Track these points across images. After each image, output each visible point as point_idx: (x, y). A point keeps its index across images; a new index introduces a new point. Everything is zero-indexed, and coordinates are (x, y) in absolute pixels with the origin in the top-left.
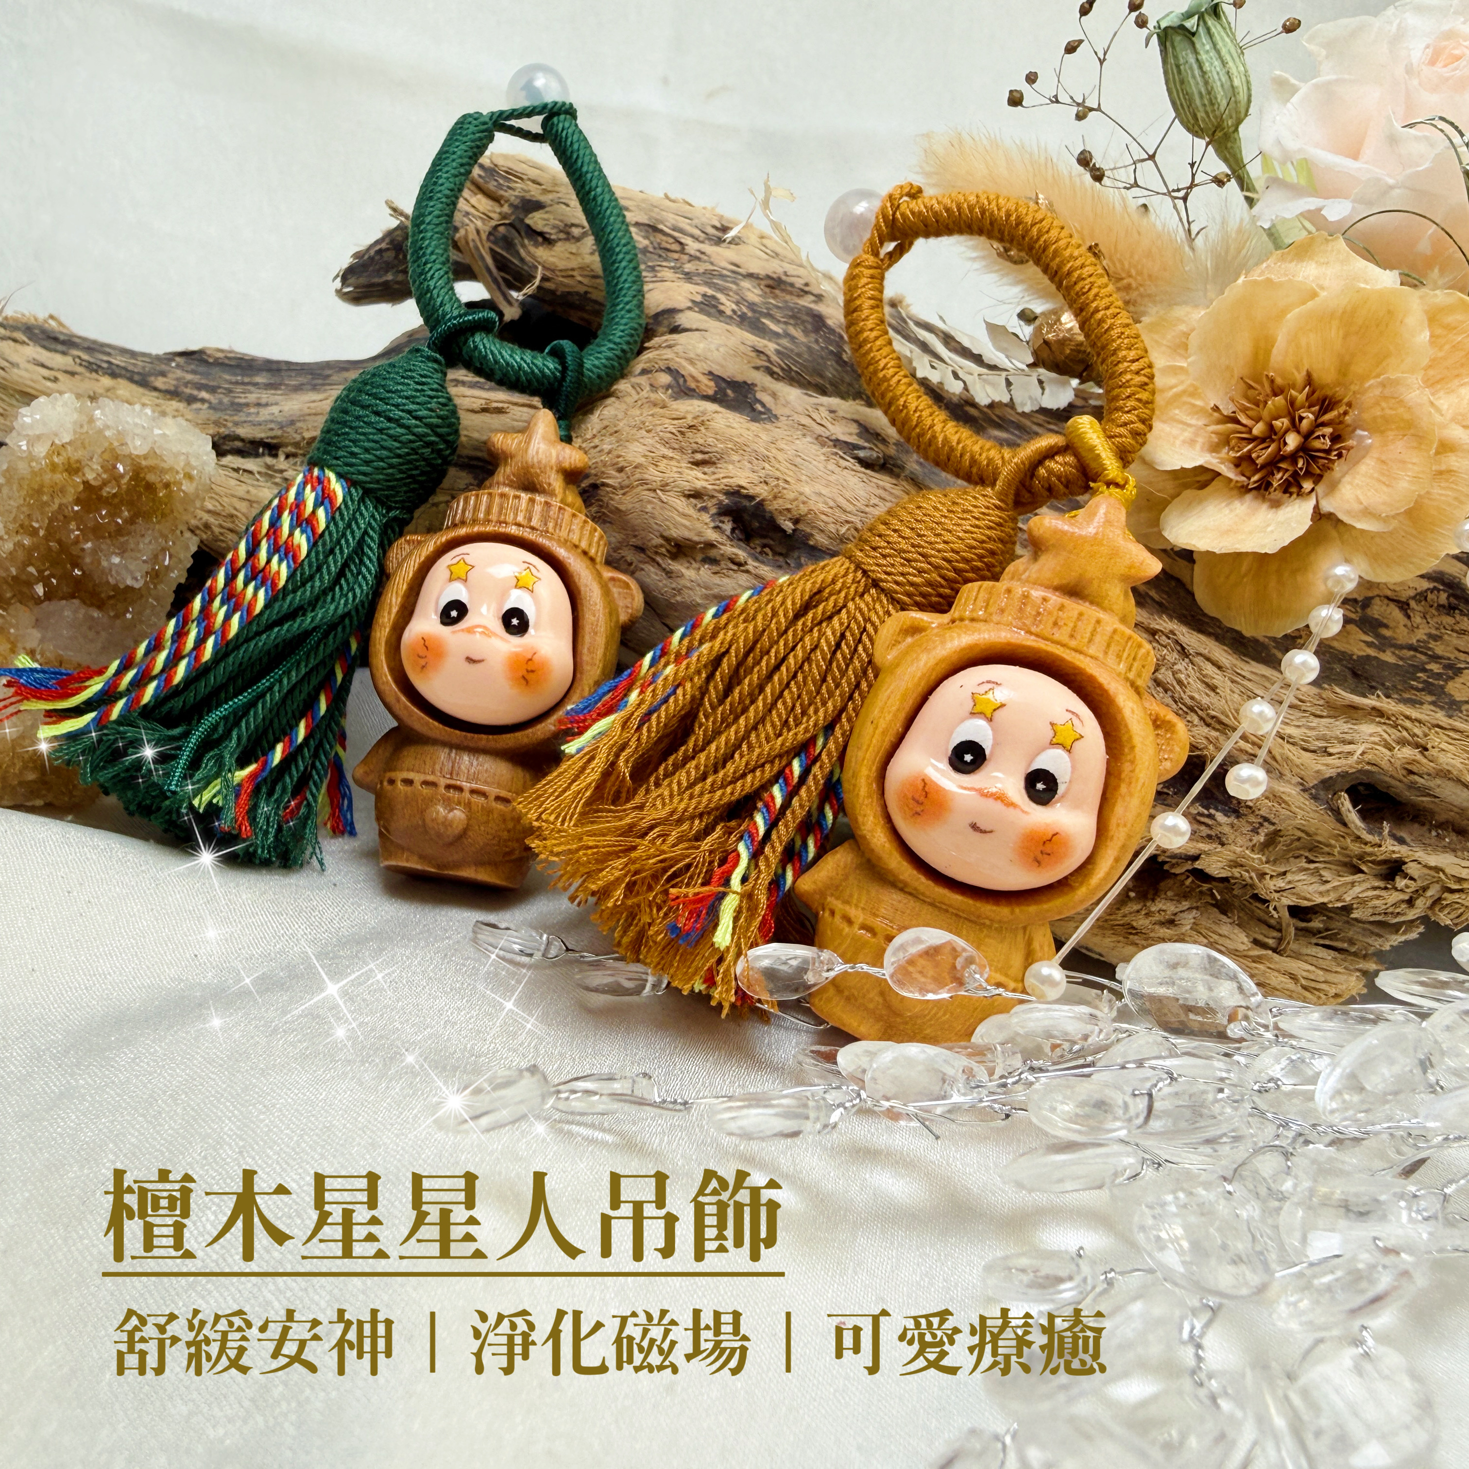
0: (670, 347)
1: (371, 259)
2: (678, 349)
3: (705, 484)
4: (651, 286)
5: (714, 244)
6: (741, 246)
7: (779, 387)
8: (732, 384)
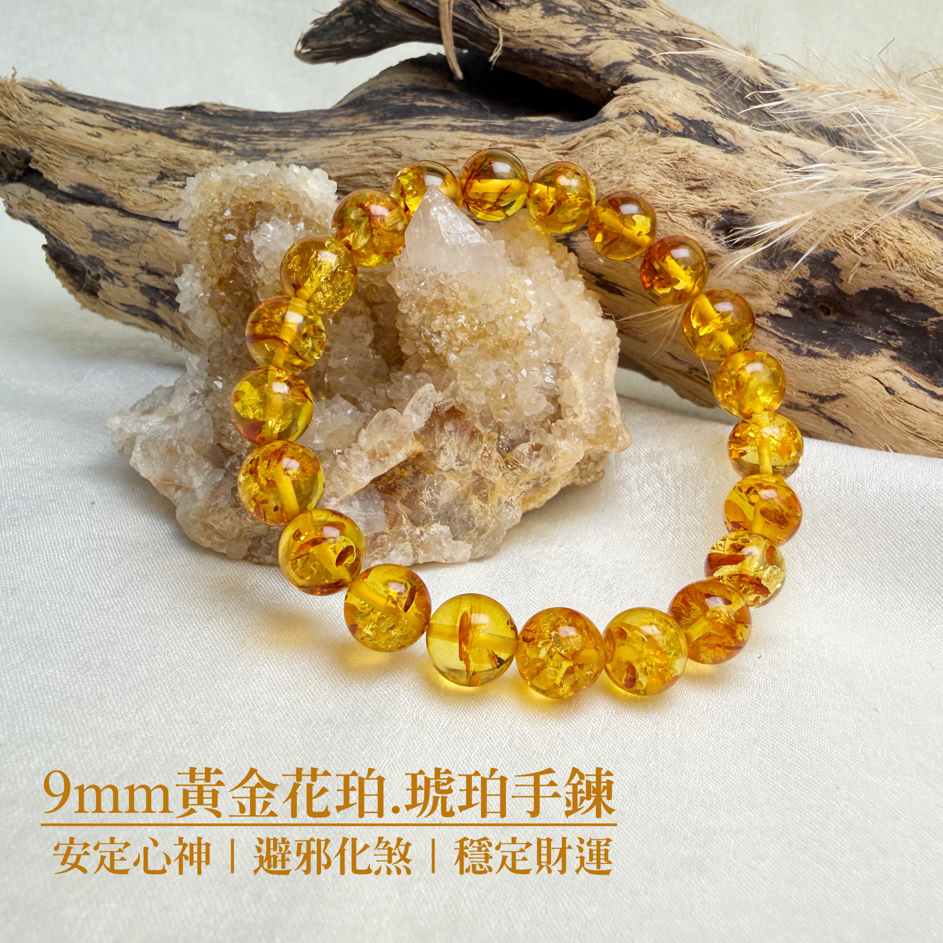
0: (636, 93)
1: (333, 25)
2: (644, 94)
3: (706, 206)
4: (598, 43)
5: (629, 8)
6: (648, 9)
7: (731, 123)
8: (693, 123)
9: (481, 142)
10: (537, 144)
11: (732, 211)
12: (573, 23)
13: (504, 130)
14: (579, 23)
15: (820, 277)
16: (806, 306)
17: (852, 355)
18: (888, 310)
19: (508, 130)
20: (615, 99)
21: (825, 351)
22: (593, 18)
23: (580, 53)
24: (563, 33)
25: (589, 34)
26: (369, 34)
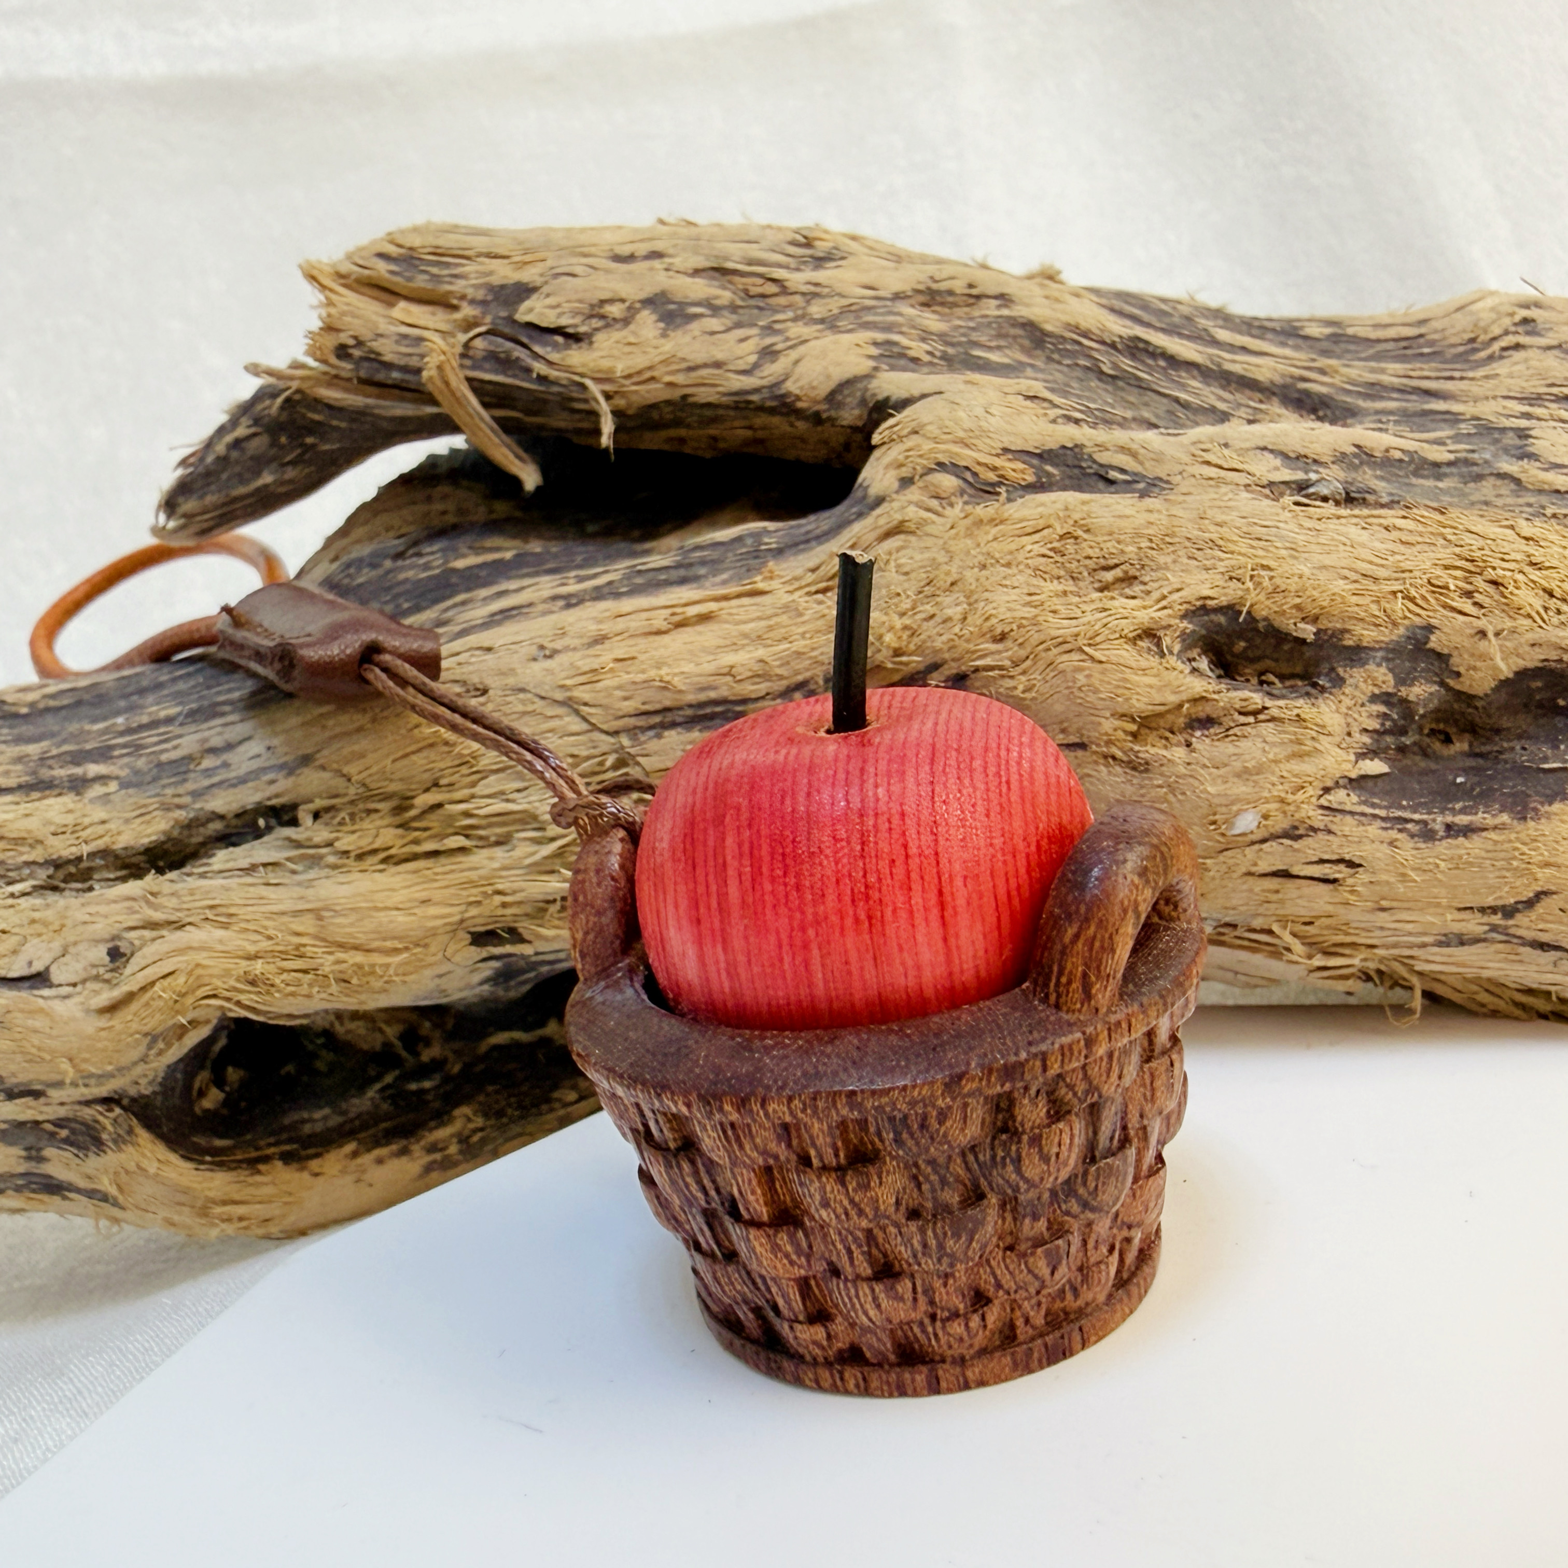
2: (930, 430)
3: (1150, 613)
4: (794, 355)
5: (817, 268)
6: (851, 260)
7: (1120, 436)
8: (1044, 456)
9: (644, 615)
10: (761, 586)
11: (1203, 607)
12: (728, 330)
13: (675, 574)
14: (738, 325)
15: (1415, 679)
16: (1407, 741)
17: (1535, 810)
19: (682, 572)
20: (876, 454)
21: (1480, 817)
22: (760, 308)
23: (765, 382)
24: (720, 356)
25: (768, 341)
26: (307, 456)
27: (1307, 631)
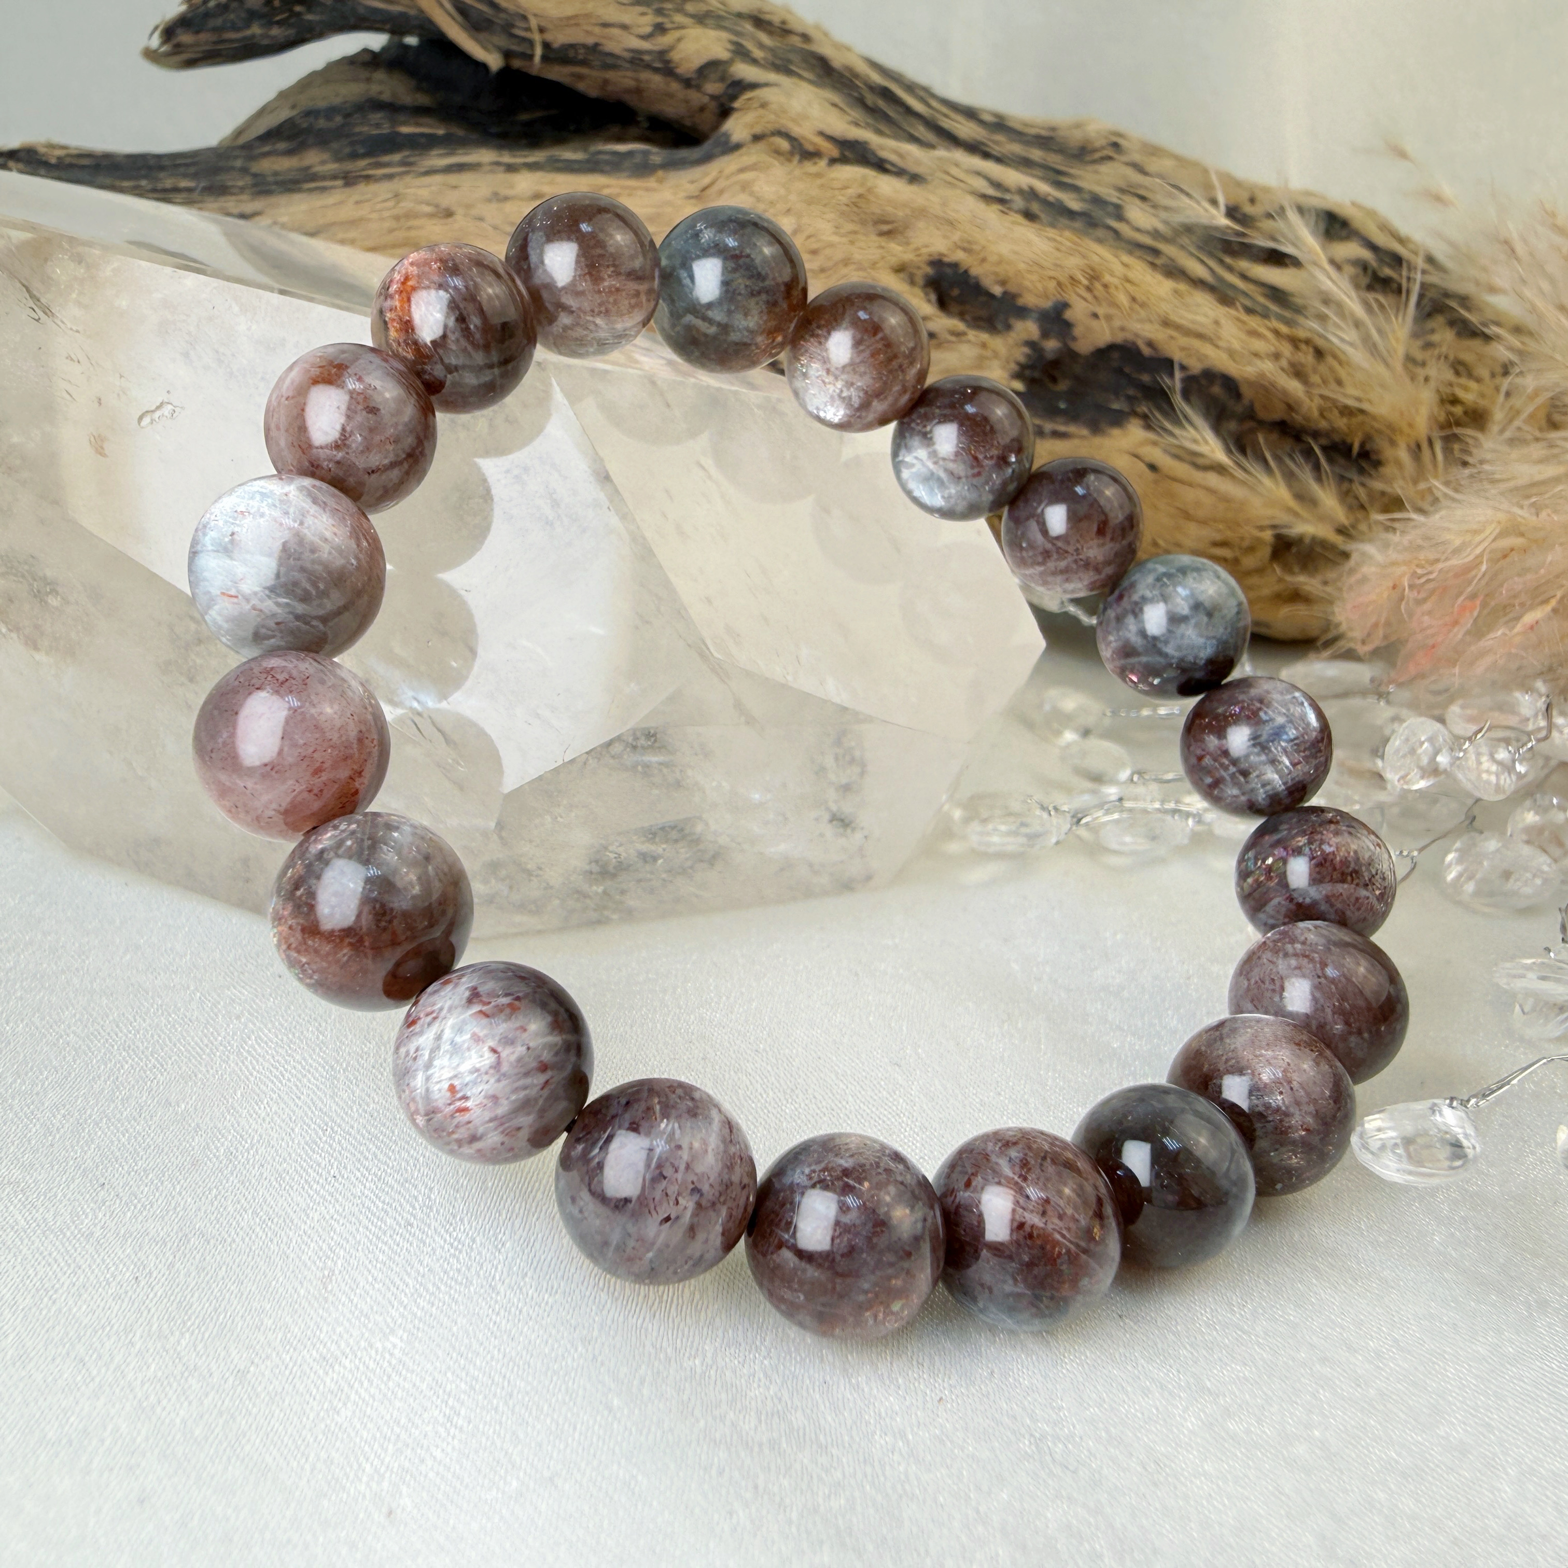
0: (763, 107)
2: (772, 107)
3: (908, 256)
4: (676, 34)
8: (844, 143)
10: (654, 185)
11: (940, 261)
12: (632, 5)
13: (587, 166)
14: (639, 3)
15: (1051, 336)
16: (1037, 375)
17: (1103, 430)
18: (1127, 370)
19: (592, 166)
20: (736, 115)
23: (656, 48)
24: (625, 21)
25: (659, 20)
26: (292, 20)
27: (997, 290)
